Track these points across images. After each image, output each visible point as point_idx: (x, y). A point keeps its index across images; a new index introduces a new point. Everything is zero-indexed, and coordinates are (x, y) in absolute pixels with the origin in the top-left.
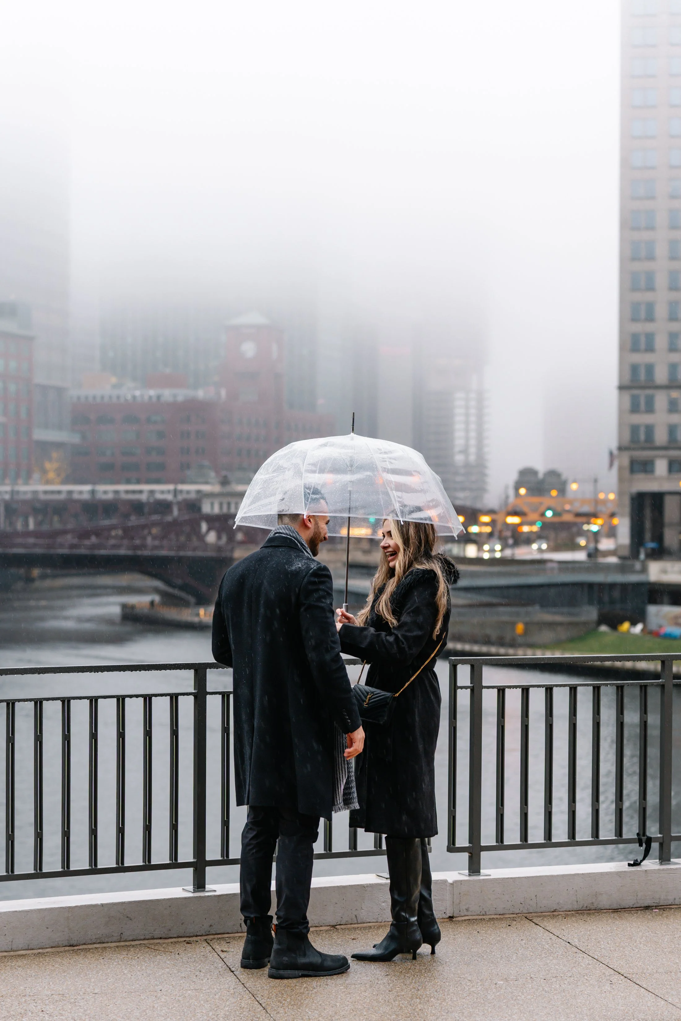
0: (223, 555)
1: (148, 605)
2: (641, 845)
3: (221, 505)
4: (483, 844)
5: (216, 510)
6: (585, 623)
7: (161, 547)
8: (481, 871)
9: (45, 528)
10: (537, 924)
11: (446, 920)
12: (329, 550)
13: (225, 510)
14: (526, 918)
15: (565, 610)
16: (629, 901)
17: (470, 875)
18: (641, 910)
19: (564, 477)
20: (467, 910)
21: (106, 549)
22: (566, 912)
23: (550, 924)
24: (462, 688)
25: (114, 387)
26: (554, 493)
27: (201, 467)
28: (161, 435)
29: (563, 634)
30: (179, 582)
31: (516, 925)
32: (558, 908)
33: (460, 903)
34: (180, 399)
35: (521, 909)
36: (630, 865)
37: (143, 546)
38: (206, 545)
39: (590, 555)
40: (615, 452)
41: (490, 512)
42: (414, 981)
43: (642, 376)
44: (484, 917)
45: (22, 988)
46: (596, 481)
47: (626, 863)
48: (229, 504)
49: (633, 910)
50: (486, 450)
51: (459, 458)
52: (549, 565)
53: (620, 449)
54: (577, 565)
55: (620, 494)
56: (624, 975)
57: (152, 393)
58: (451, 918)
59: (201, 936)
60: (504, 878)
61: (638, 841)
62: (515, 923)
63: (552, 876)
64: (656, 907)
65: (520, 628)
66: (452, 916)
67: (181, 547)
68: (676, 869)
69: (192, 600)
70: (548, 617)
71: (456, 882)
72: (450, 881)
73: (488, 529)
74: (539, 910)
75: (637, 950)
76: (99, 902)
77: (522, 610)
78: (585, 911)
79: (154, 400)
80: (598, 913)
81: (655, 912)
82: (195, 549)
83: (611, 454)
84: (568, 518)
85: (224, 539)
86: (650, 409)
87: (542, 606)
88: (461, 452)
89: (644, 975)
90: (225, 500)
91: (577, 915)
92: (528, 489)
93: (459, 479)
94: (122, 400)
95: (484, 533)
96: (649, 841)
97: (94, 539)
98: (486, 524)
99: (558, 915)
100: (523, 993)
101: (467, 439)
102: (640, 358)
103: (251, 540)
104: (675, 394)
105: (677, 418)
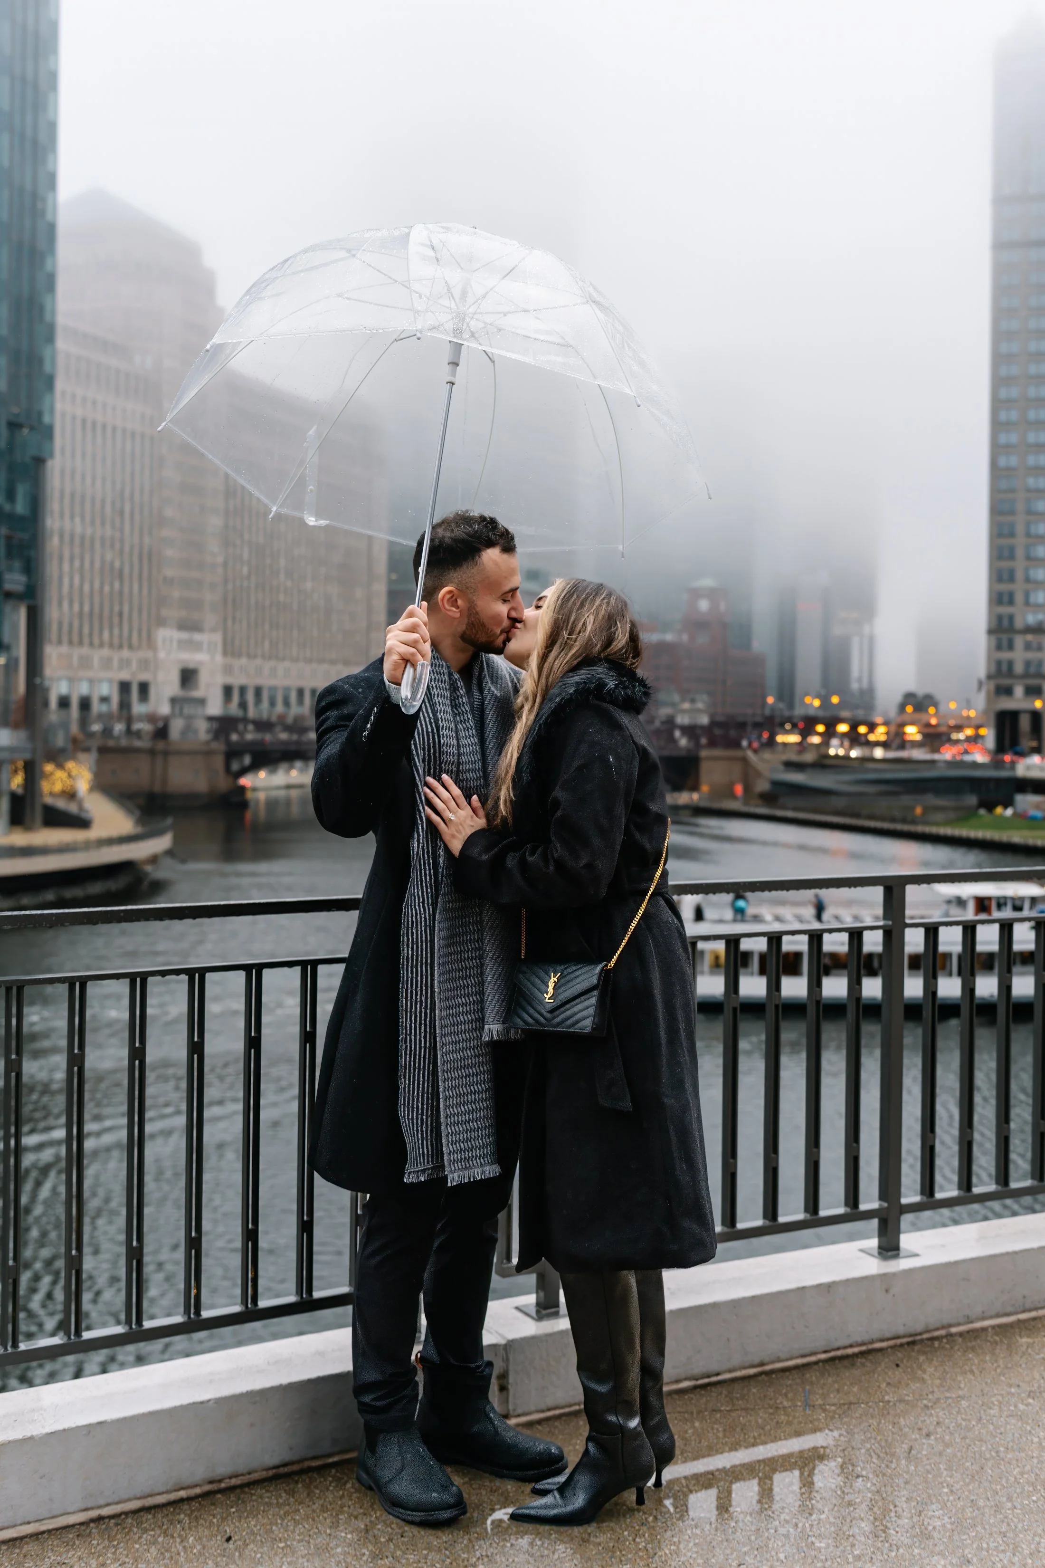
0: (693, 755)
3: (690, 717)
5: (687, 722)
6: (968, 807)
13: (693, 722)
15: (954, 797)
26: (931, 710)
29: (952, 815)
38: (680, 748)
40: (984, 680)
43: (1006, 623)
46: (969, 702)
48: (696, 717)
53: (989, 677)
55: (987, 711)
65: (918, 810)
70: (940, 802)
77: (919, 797)
82: (671, 751)
83: (981, 681)
85: (693, 743)
86: (1011, 647)
87: (936, 794)
90: (693, 714)
92: (910, 707)
102: (1005, 610)
103: (712, 744)
104: (1029, 637)
105: (1031, 655)
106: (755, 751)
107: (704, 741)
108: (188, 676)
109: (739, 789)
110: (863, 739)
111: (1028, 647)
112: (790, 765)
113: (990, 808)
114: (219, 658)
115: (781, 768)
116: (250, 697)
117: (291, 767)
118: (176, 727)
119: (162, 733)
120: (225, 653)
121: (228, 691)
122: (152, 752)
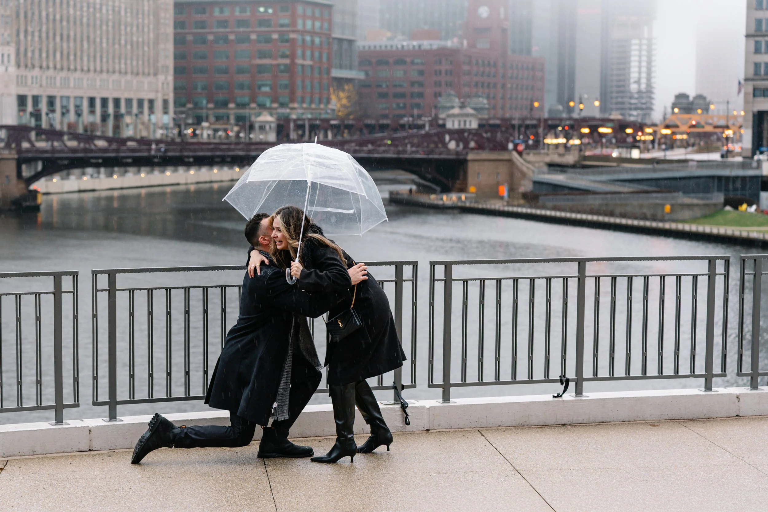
0: (461, 157)
1: (408, 192)
2: (562, 384)
3: (460, 122)
4: (452, 382)
5: (456, 126)
6: (715, 205)
7: (417, 152)
8: (450, 399)
9: (339, 138)
10: (483, 436)
11: (425, 432)
12: (534, 154)
13: (462, 126)
14: (478, 431)
15: (701, 195)
16: (552, 421)
17: (443, 403)
18: (559, 427)
19: (708, 99)
20: (439, 425)
21: (378, 153)
22: (508, 427)
23: (491, 436)
24: (438, 280)
25: (389, 39)
26: (699, 111)
27: (450, 95)
28: (421, 73)
29: (698, 213)
30: (429, 176)
31: (468, 435)
32: (501, 425)
33: (434, 421)
34: (435, 47)
35: (476, 425)
36: (554, 397)
37: (405, 152)
38: (449, 151)
39: (722, 156)
40: (743, 82)
41: (654, 125)
42: (378, 473)
43: (764, 27)
44: (450, 430)
45: (126, 473)
46: (728, 103)
47: (552, 396)
48: (465, 122)
49: (553, 427)
50: (653, 80)
51: (634, 87)
52: (691, 163)
53: (746, 80)
54: (711, 163)
55: (745, 112)
56: (519, 471)
57: (415, 43)
58: (428, 430)
59: (258, 440)
60: (465, 405)
61: (560, 381)
62: (469, 434)
63: (498, 404)
64: (570, 425)
65: (668, 208)
66: (428, 429)
67: (431, 152)
68: (585, 400)
69: (438, 189)
70: (687, 200)
71: (431, 407)
72: (427, 406)
73: (651, 138)
74: (488, 426)
75: (538, 454)
76: (189, 419)
77: (669, 195)
78: (520, 427)
79: (417, 48)
80: (529, 428)
81: (568, 428)
82: (441, 154)
83: (740, 83)
84: (709, 129)
85: (461, 146)
87: (684, 193)
88: (635, 82)
89: (532, 471)
90: (462, 119)
91: (514, 429)
92: (680, 109)
93: (633, 101)
94: (394, 49)
95: (647, 140)
96: (568, 381)
97: (370, 147)
98: (650, 134)
99: (501, 429)
100: (444, 482)
101: (640, 73)
102: (763, 15)
103: (480, 147)
106: (520, 153)
107: (472, 144)
109: (504, 191)
112: (554, 167)
113: (736, 205)
114: (12, 69)
115: (546, 169)
116: (43, 107)
117: (84, 174)
120: (18, 66)
121: (22, 100)
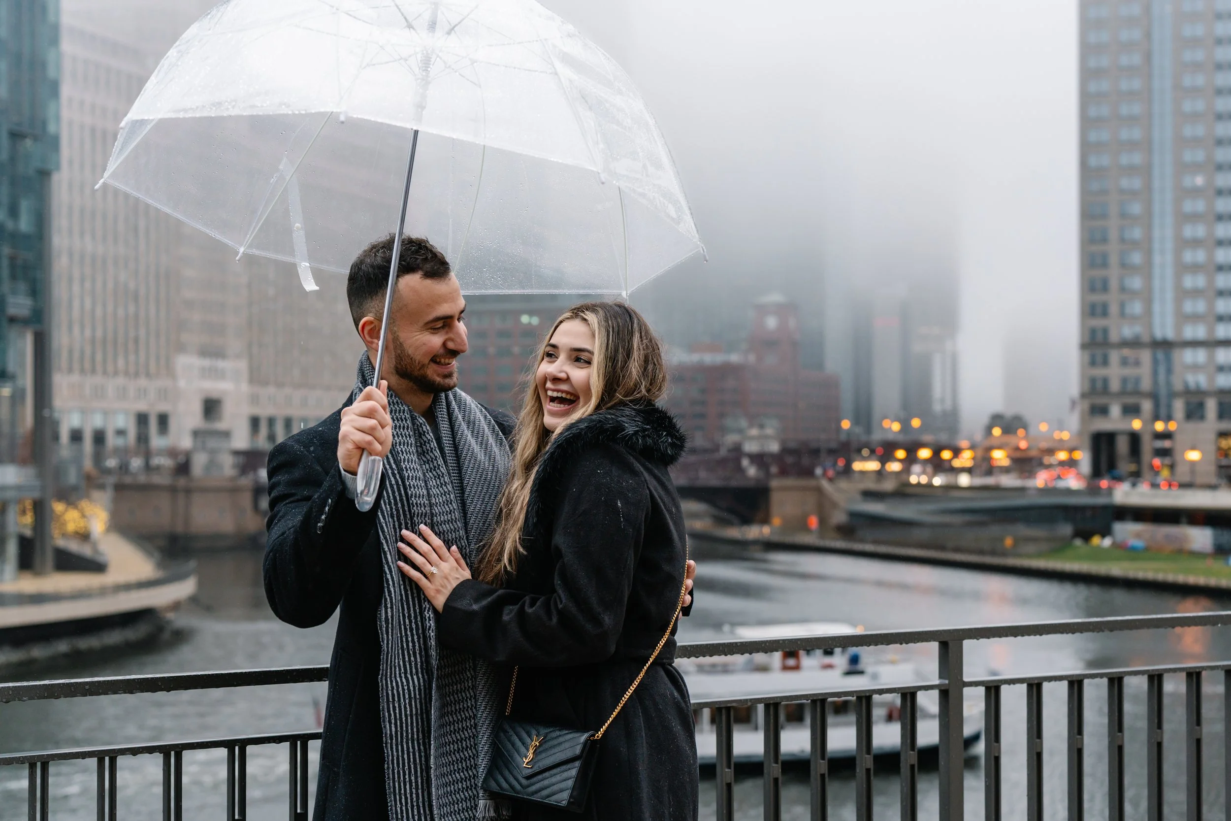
0: (762, 484)
5: (755, 449)
6: (1061, 538)
7: (710, 479)
13: (763, 450)
15: (1045, 526)
19: (1025, 420)
28: (703, 391)
29: (1044, 546)
30: (726, 506)
38: (747, 478)
40: (1077, 399)
43: (1099, 337)
48: (764, 445)
53: (1083, 396)
55: (1081, 433)
57: (696, 357)
65: (1009, 542)
70: (1030, 533)
77: (1009, 527)
82: (738, 481)
83: (1073, 401)
85: (763, 472)
86: (1105, 362)
87: (1026, 523)
90: (761, 441)
102: (1098, 322)
103: (784, 472)
104: (1126, 352)
105: (1128, 371)
106: (831, 480)
107: (774, 469)
108: (211, 407)
109: (814, 522)
110: (947, 465)
111: (1124, 362)
112: (869, 495)
113: (1086, 536)
114: (245, 387)
115: (858, 497)
118: (199, 462)
119: (183, 468)
120: (251, 381)
121: (255, 422)
122: (173, 490)
